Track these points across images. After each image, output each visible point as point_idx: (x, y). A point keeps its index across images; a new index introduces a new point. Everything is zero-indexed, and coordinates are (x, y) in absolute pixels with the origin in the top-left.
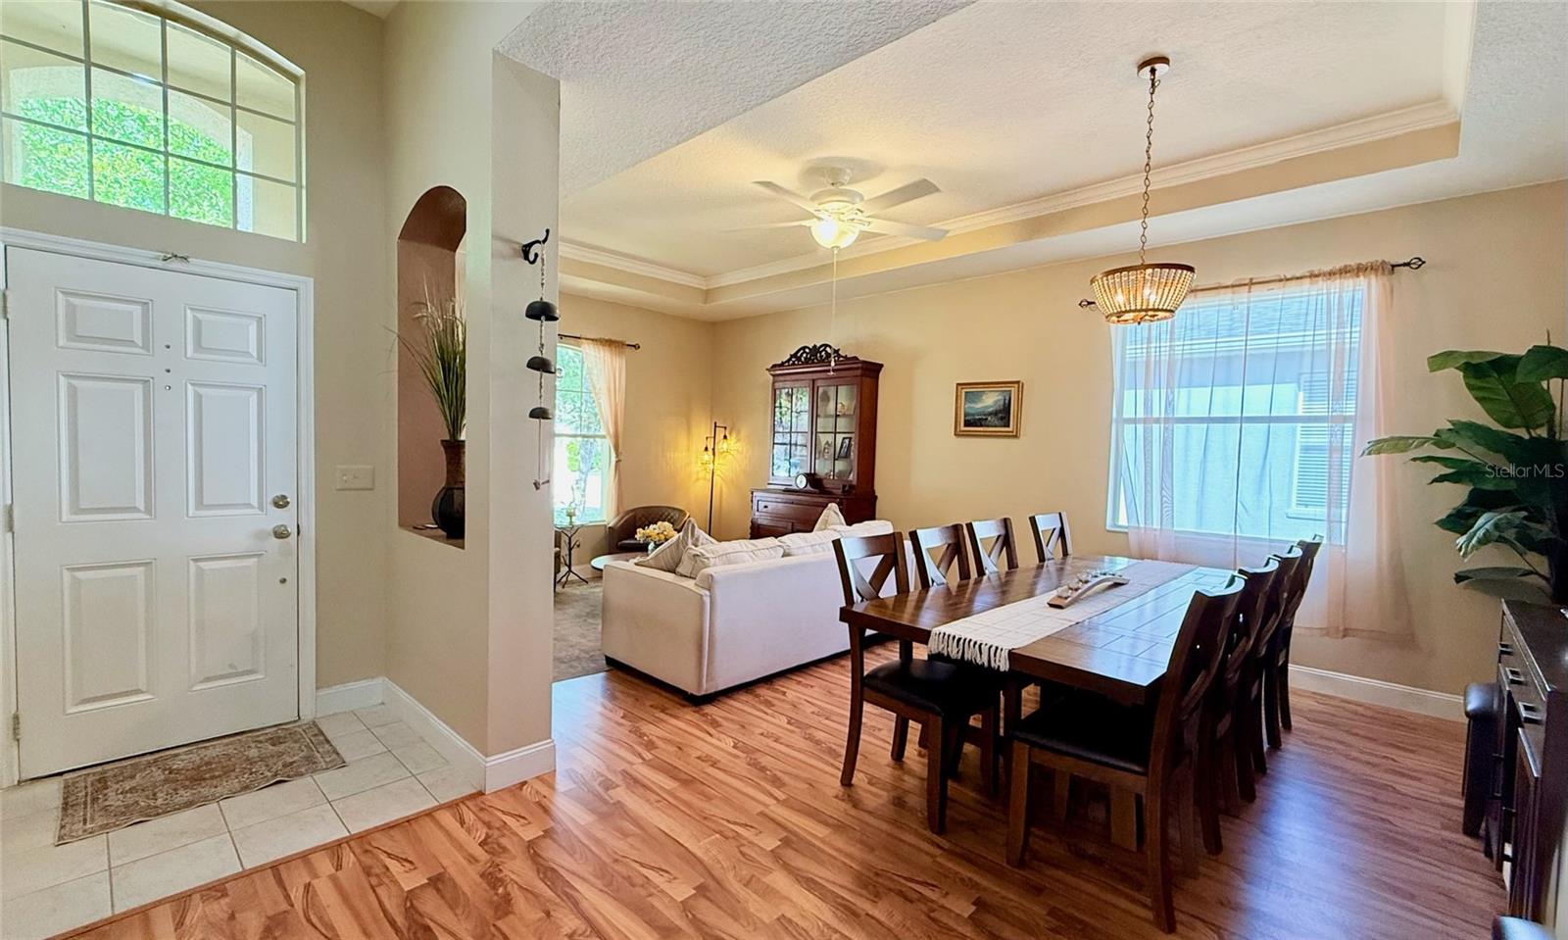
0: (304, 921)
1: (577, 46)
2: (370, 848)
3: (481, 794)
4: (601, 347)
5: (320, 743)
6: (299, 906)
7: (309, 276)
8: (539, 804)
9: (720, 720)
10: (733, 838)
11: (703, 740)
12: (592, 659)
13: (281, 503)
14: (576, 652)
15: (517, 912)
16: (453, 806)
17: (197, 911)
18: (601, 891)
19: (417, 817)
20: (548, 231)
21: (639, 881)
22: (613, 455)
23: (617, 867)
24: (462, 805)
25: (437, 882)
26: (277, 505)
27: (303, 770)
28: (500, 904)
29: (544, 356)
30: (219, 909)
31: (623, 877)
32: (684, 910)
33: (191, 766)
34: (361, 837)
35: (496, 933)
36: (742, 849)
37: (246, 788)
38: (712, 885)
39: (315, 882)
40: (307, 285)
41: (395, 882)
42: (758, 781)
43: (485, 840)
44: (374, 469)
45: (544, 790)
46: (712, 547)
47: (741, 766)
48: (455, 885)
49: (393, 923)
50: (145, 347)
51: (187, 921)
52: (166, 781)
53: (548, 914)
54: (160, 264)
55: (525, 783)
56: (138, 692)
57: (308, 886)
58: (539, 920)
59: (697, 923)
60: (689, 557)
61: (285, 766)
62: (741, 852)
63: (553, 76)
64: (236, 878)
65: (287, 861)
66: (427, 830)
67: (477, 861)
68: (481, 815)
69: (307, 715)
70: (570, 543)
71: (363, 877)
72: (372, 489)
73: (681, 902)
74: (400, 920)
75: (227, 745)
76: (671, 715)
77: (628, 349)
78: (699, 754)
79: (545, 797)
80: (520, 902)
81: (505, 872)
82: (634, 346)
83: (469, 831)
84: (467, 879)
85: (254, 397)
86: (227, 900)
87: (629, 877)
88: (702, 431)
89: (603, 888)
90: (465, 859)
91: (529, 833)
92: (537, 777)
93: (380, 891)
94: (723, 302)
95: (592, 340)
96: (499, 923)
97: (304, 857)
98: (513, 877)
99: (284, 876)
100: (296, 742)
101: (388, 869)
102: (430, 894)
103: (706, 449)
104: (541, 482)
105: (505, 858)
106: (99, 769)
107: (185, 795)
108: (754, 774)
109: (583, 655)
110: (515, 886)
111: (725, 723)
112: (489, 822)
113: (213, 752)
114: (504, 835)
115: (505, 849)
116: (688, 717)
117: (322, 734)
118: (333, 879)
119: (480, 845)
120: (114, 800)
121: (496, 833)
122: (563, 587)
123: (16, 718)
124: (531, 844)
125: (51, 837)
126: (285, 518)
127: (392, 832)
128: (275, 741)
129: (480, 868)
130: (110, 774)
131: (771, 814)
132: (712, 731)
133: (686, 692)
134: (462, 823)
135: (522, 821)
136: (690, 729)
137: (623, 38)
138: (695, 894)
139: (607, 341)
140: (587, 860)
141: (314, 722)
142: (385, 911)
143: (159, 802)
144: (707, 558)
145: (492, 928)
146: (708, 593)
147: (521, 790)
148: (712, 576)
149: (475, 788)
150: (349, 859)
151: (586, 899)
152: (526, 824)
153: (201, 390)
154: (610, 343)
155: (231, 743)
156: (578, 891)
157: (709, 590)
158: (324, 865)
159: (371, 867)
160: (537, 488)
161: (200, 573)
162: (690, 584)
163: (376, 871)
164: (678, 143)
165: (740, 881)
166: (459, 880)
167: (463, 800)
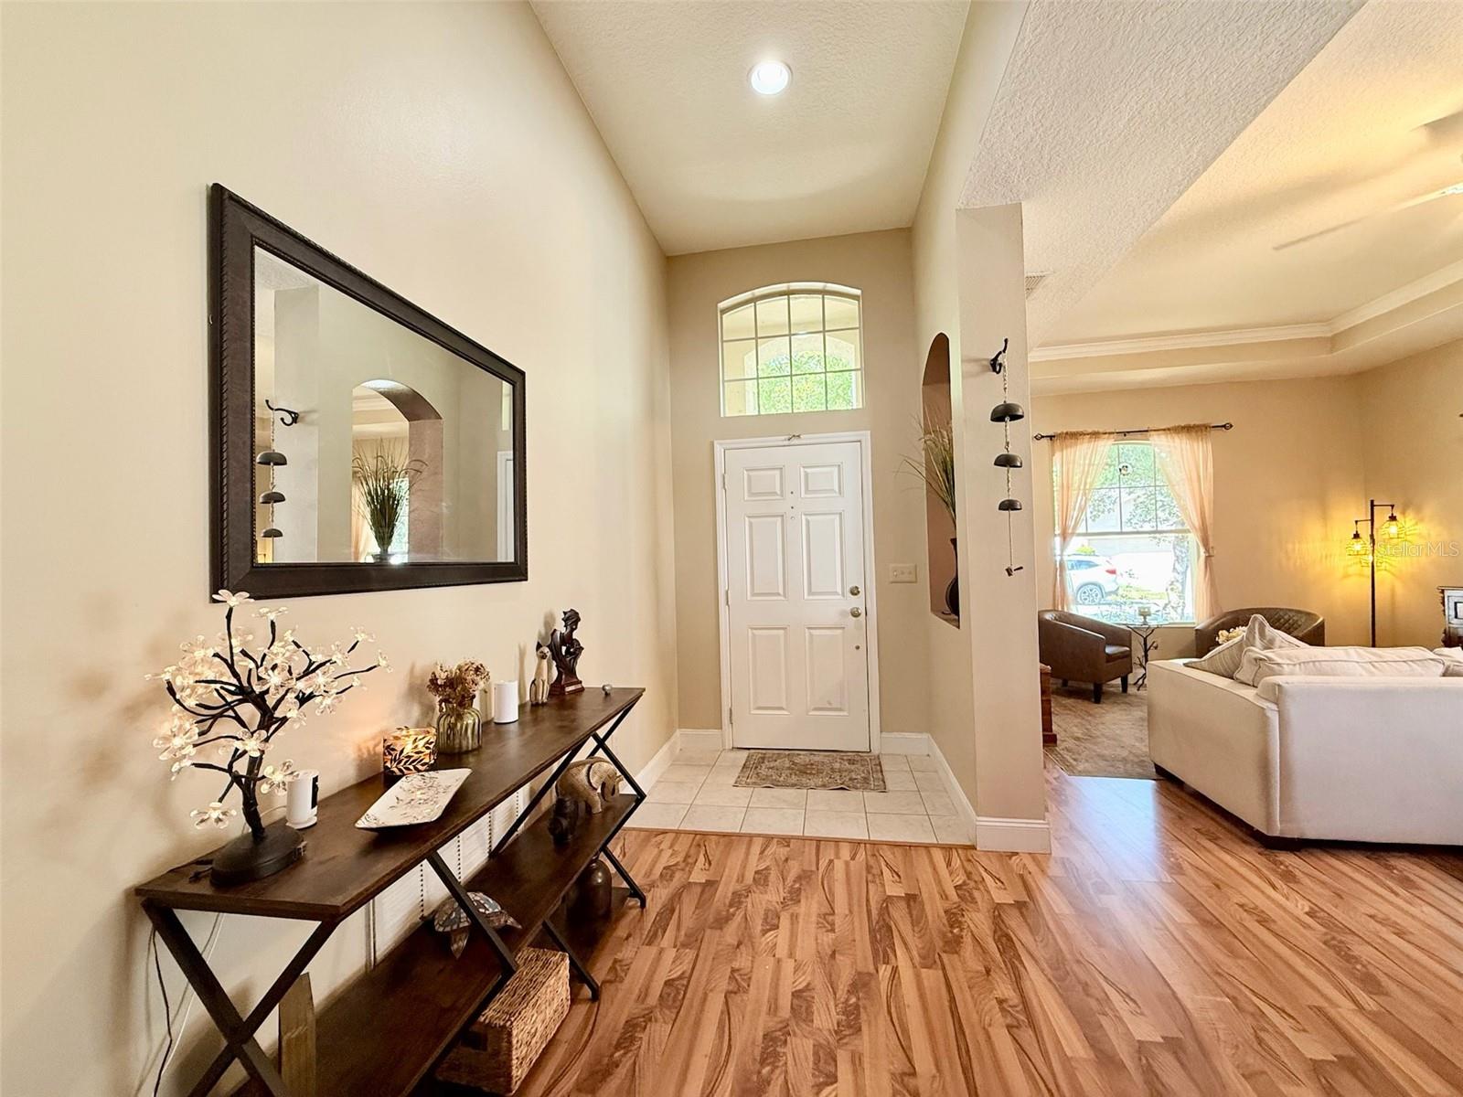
0: (820, 883)
1: (1022, 166)
2: (877, 854)
3: (973, 848)
4: (1169, 436)
5: (877, 771)
6: (821, 871)
7: (866, 430)
8: (1021, 876)
9: (1297, 872)
10: (1252, 1014)
11: (1257, 887)
12: (1141, 763)
13: (855, 592)
14: (1125, 754)
15: (962, 953)
16: (948, 849)
17: (773, 848)
18: (1050, 980)
19: (917, 846)
20: (1006, 341)
21: (1095, 991)
22: (1202, 550)
23: (1076, 968)
24: (954, 851)
25: (911, 899)
26: (853, 594)
27: (858, 785)
28: (950, 942)
29: (1010, 453)
30: (783, 852)
31: (1079, 982)
32: (1139, 1051)
33: (803, 763)
34: (874, 844)
35: (938, 960)
36: (1262, 1034)
37: (824, 786)
38: (1191, 1046)
39: (835, 861)
40: (866, 436)
41: (883, 885)
42: (1333, 969)
43: (960, 885)
44: (916, 566)
45: (1032, 867)
46: (1294, 652)
47: (1312, 938)
48: (923, 910)
49: (869, 912)
50: (782, 496)
51: (766, 852)
52: (789, 768)
53: (988, 972)
54: (787, 443)
55: (1017, 853)
56: (781, 708)
57: (831, 861)
58: (977, 972)
59: (1149, 1073)
60: (1250, 662)
61: (850, 779)
62: (1257, 1037)
63: (1015, 202)
64: (797, 838)
65: (827, 840)
66: (921, 860)
67: (947, 898)
68: (965, 864)
69: (875, 752)
70: (1145, 644)
71: (864, 873)
72: (916, 582)
73: (1139, 1041)
74: (874, 913)
75: (826, 756)
76: (1222, 848)
77: (1214, 433)
78: (1243, 901)
79: (1030, 873)
80: (968, 947)
81: (966, 918)
82: (1224, 426)
83: (951, 874)
84: (934, 909)
85: (837, 517)
86: (788, 849)
87: (1087, 984)
88: (1349, 513)
89: (1052, 979)
90: (939, 893)
91: (1002, 897)
92: (1030, 854)
93: (870, 885)
94: (1359, 344)
95: (1164, 430)
96: (944, 956)
97: (837, 842)
98: (972, 925)
99: (821, 848)
100: (862, 766)
101: (882, 873)
102: (903, 904)
103: (1357, 536)
104: (1013, 568)
105: (972, 908)
106: (764, 751)
107: (794, 779)
108: (1329, 957)
109: (1131, 758)
110: (970, 934)
111: (1306, 881)
112: (971, 873)
113: (818, 758)
114: (979, 889)
115: (974, 901)
116: (1248, 857)
117: (880, 764)
118: (847, 864)
119: (955, 887)
120: (763, 771)
121: (972, 884)
122: (1138, 690)
123: (731, 710)
124: (998, 907)
125: (733, 782)
126: (857, 602)
127: (896, 849)
128: (851, 762)
129: (947, 905)
130: (767, 756)
131: (1338, 1019)
132: (1279, 883)
133: (1253, 828)
134: (949, 864)
135: (1000, 884)
136: (1243, 870)
137: (1062, 133)
138: (1159, 1043)
139: (1183, 428)
140: (1046, 945)
141: (878, 756)
142: (868, 900)
143: (782, 779)
144: (1278, 664)
145: (937, 956)
146: (1274, 707)
147: (1010, 858)
148: (1279, 685)
149: (970, 840)
150: (861, 856)
151: (1031, 980)
152: (1001, 888)
153: (809, 518)
154: (1188, 429)
155: (828, 756)
156: (1025, 968)
157: (1276, 704)
158: (845, 852)
159: (872, 867)
160: (1010, 575)
161: (811, 635)
162: (1249, 693)
163: (874, 871)
164: (1180, 194)
165: (1238, 1067)
166: (928, 908)
167: (956, 847)
